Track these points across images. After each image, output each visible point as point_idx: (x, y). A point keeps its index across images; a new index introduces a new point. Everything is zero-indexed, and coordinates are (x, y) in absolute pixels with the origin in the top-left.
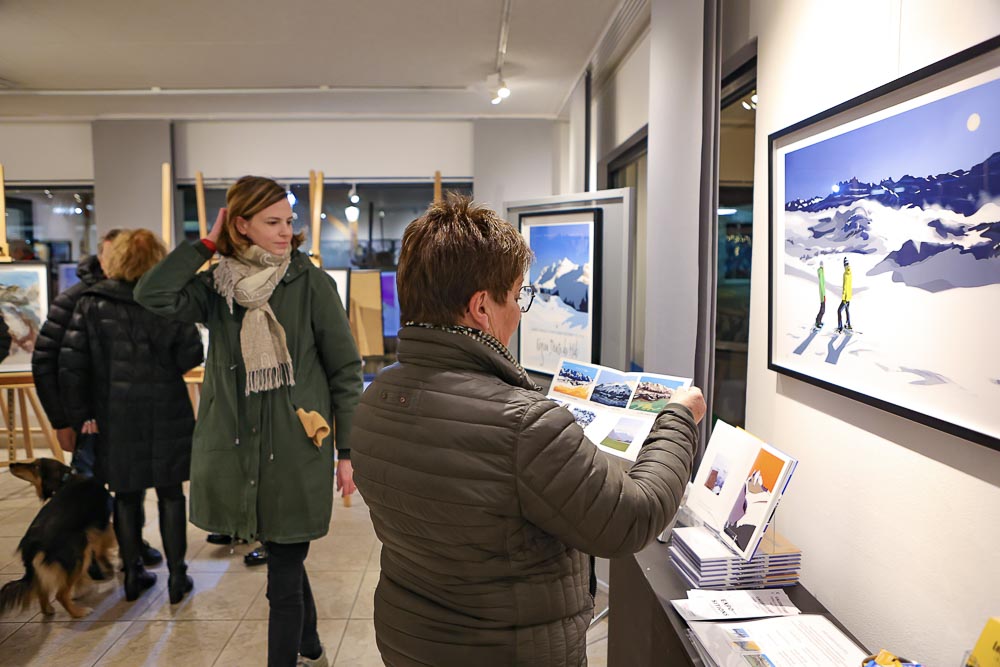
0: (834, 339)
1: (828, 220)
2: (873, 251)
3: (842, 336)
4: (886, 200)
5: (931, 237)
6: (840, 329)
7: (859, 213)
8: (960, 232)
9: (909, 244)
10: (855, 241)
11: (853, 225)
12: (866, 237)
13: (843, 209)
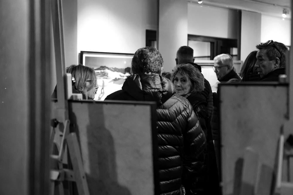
0: (100, 95)
1: (98, 73)
2: (109, 79)
3: (102, 94)
4: (112, 70)
5: (120, 77)
6: (102, 93)
7: (106, 72)
8: (123, 76)
9: (116, 78)
10: (105, 77)
11: (105, 74)
12: (107, 76)
13: (102, 71)
